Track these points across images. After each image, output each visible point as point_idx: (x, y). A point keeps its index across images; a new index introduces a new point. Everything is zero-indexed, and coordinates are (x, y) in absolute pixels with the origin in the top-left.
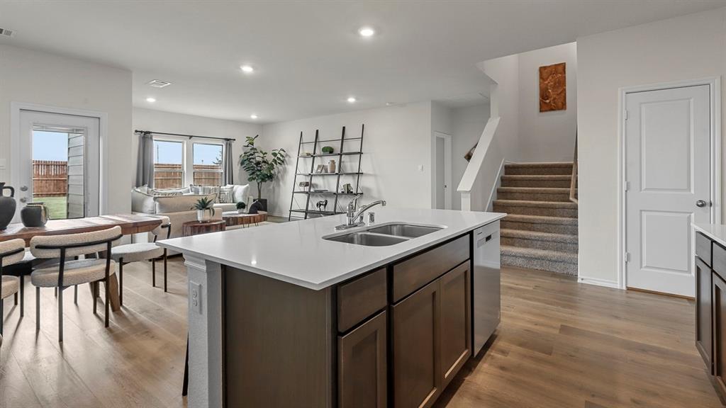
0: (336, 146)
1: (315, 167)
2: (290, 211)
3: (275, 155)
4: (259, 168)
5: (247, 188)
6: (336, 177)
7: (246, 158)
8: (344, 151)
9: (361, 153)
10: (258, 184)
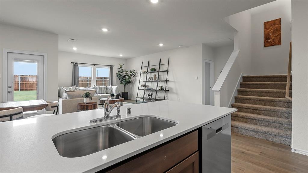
0: (157, 68)
1: (148, 78)
2: (137, 98)
3: (131, 72)
4: (125, 78)
5: (118, 87)
6: (157, 82)
7: (119, 74)
8: (161, 70)
9: (168, 71)
10: (124, 85)
